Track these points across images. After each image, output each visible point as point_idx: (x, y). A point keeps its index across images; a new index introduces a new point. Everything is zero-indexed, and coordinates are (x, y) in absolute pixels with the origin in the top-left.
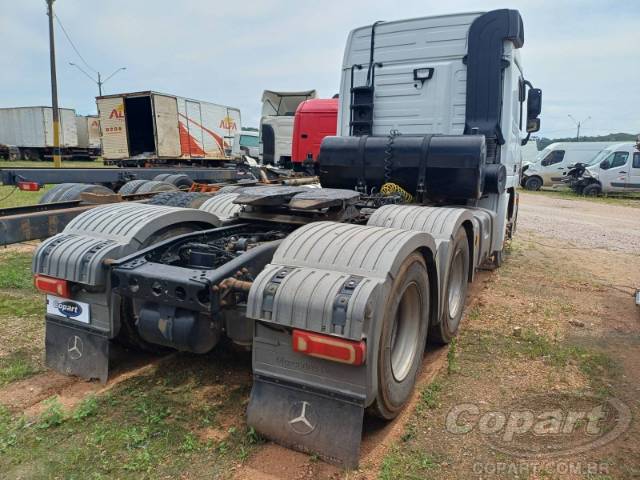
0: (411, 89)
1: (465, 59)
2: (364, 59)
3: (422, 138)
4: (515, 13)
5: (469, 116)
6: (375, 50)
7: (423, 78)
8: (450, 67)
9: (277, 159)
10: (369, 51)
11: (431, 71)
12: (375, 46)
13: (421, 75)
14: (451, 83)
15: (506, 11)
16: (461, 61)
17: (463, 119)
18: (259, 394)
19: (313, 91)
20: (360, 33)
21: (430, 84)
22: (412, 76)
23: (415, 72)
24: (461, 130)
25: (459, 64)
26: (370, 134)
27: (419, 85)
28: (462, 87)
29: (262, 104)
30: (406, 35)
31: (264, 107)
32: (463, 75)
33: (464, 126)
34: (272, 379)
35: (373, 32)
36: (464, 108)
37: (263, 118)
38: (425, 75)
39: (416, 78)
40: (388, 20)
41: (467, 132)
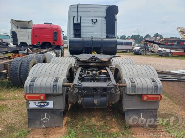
0: (91, 25)
1: (105, 18)
2: (76, 14)
3: (101, 39)
4: (117, 7)
5: (107, 33)
6: (79, 12)
7: (94, 22)
8: (101, 19)
9: (19, 43)
10: (77, 12)
11: (97, 20)
12: (79, 11)
13: (94, 21)
14: (102, 24)
15: (115, 6)
16: (104, 18)
17: (106, 34)
18: (127, 115)
19: (31, 21)
20: (73, 6)
21: (96, 23)
22: (91, 21)
23: (92, 20)
24: (105, 37)
25: (104, 19)
26: (80, 37)
27: (93, 24)
28: (105, 25)
29: (11, 24)
30: (87, 9)
31: (11, 25)
32: (105, 22)
33: (106, 36)
34: (131, 110)
35: (78, 7)
36: (106, 31)
37: (11, 29)
38: (95, 21)
39: (92, 22)
40: (81, 4)
41: (107, 37)
